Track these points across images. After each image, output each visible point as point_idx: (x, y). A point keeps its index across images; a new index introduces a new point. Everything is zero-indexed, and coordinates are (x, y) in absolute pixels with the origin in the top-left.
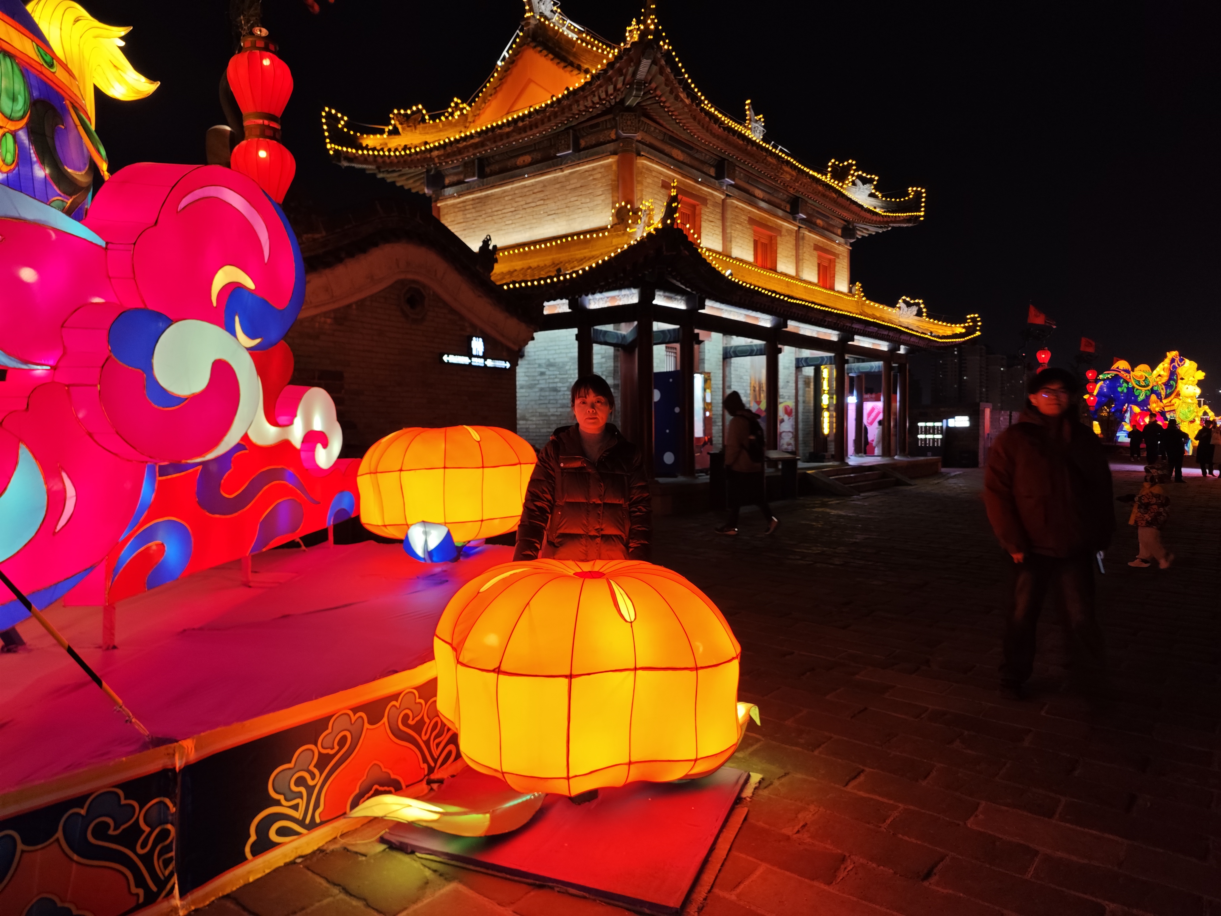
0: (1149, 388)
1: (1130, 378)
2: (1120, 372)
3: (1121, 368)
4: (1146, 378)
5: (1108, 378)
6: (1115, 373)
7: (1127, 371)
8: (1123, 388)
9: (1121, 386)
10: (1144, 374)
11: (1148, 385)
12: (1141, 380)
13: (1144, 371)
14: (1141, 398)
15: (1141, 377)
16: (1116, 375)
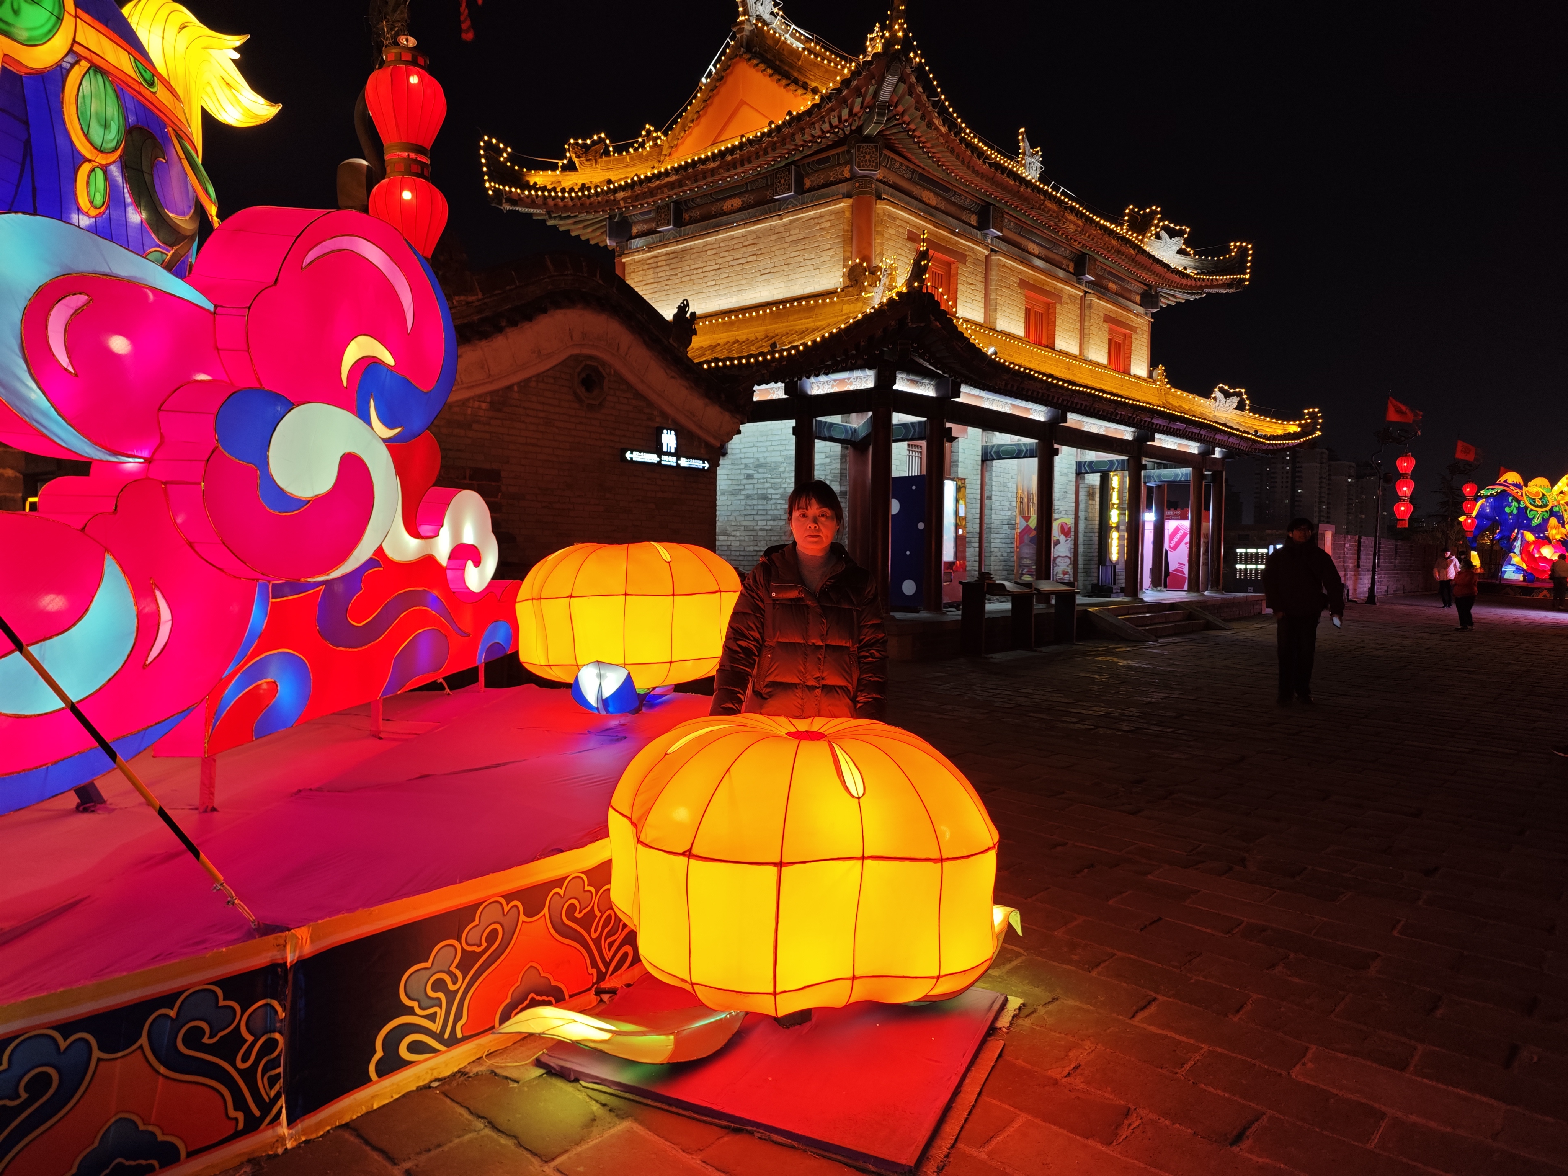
0: (1547, 509)
1: (1522, 495)
2: (1508, 487)
3: (1510, 481)
4: (1544, 495)
5: (1492, 495)
6: (1502, 488)
7: (1517, 486)
8: (1512, 509)
9: (1510, 506)
10: (1540, 490)
11: (1546, 505)
12: (1537, 498)
13: (1540, 487)
14: (1535, 523)
15: (1537, 493)
16: (1503, 491)
